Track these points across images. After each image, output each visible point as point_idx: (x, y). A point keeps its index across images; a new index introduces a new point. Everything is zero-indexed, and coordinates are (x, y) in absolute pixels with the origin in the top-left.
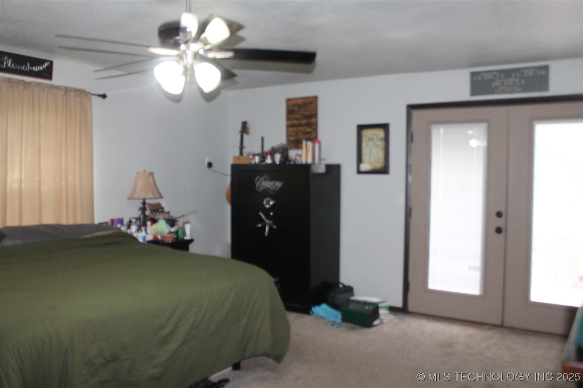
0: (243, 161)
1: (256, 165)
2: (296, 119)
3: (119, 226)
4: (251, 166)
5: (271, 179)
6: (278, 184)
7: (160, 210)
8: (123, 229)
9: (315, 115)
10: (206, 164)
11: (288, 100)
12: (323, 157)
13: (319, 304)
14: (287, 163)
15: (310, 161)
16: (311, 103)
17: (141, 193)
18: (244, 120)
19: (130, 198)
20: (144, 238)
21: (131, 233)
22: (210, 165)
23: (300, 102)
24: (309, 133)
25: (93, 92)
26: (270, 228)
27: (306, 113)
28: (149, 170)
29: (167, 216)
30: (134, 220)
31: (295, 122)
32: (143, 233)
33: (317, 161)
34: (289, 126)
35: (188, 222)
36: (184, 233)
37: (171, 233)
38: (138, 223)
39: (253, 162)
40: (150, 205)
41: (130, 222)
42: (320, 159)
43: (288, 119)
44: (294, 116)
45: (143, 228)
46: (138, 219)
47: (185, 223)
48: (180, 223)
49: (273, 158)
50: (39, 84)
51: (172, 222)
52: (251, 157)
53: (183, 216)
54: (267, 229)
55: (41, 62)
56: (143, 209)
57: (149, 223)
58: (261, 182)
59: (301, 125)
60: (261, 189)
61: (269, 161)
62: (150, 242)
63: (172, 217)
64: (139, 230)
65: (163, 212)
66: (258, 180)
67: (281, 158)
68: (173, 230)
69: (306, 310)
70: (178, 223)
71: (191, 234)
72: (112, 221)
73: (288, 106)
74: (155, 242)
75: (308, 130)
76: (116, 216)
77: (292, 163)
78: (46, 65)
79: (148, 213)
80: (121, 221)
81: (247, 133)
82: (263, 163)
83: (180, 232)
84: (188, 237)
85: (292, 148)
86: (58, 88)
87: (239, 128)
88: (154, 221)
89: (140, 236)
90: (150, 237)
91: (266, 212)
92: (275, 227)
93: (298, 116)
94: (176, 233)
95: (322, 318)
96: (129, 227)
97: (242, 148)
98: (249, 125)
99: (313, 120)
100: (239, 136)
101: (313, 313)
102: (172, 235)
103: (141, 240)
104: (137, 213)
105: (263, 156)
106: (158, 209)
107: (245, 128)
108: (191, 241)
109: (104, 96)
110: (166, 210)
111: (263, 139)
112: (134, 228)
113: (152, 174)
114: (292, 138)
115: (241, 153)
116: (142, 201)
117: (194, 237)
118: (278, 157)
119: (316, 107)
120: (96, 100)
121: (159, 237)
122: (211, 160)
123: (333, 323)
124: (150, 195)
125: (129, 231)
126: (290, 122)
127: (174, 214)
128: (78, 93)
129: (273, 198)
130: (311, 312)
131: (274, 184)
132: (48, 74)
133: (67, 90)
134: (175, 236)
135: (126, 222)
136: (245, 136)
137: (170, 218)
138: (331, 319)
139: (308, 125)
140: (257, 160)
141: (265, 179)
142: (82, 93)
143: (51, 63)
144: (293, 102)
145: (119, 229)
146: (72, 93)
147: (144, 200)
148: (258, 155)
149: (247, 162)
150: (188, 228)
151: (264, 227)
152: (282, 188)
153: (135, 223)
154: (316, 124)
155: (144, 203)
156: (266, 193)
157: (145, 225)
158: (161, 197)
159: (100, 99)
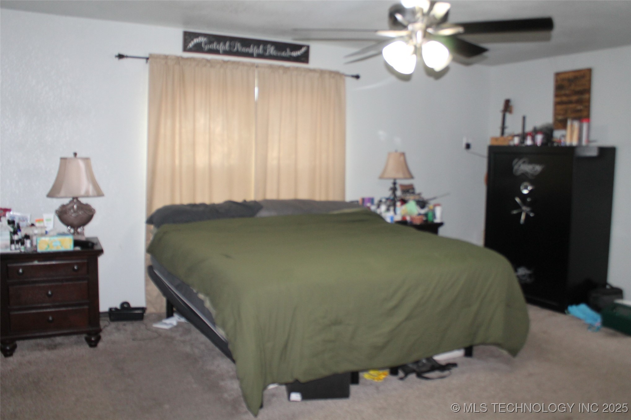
0: (502, 143)
1: (515, 146)
2: (565, 95)
3: (369, 205)
4: (509, 147)
5: (531, 162)
6: (538, 168)
7: (411, 191)
8: (373, 208)
9: (587, 91)
10: (464, 145)
11: (557, 74)
12: (592, 138)
13: (577, 302)
14: (549, 145)
15: (575, 143)
16: (583, 77)
17: (392, 173)
18: (507, 97)
19: (381, 178)
20: (392, 218)
21: (381, 213)
22: (468, 146)
23: (571, 76)
24: (580, 111)
25: (347, 73)
26: (527, 216)
27: (578, 89)
28: (401, 150)
29: (417, 198)
30: (384, 200)
31: (565, 99)
32: (391, 213)
33: (584, 143)
34: (557, 104)
35: (438, 205)
36: (434, 216)
37: (420, 214)
38: (388, 203)
39: (512, 143)
40: (402, 186)
41: (380, 201)
42: (588, 141)
43: (556, 95)
44: (563, 92)
45: (392, 208)
46: (387, 199)
47: (435, 206)
48: (431, 206)
49: (533, 139)
50: (297, 69)
51: (422, 204)
52: (510, 138)
53: (434, 198)
54: (523, 217)
55: (298, 47)
56: (394, 189)
57: (398, 204)
58: (520, 166)
59: (570, 102)
60: (519, 173)
61: (529, 142)
62: (399, 222)
63: (423, 199)
64: (388, 210)
65: (413, 193)
66: (517, 163)
67: (543, 139)
68: (423, 211)
69: (561, 309)
70: (428, 205)
71: (442, 217)
72: (363, 200)
73: (556, 81)
74: (403, 222)
75: (579, 107)
76: (367, 195)
77: (555, 145)
78: (303, 50)
79: (399, 193)
80: (371, 200)
81: (510, 112)
82: (523, 145)
83: (430, 215)
84: (438, 220)
85: (558, 128)
86: (313, 71)
87: (501, 106)
88: (404, 202)
89: (389, 217)
90: (398, 218)
91: (523, 197)
92: (532, 215)
93: (567, 92)
94: (426, 215)
95: (579, 319)
96: (379, 206)
97: (503, 128)
98: (512, 103)
99: (586, 96)
100: (500, 115)
101: (569, 313)
102: (420, 217)
103: (388, 220)
104: (388, 194)
105: (523, 136)
106: (409, 190)
107: (507, 107)
108: (441, 224)
109: (357, 77)
110: (417, 191)
111: (524, 118)
112: (383, 208)
113: (403, 154)
114: (560, 117)
115: (503, 133)
116: (392, 181)
117: (444, 221)
118: (539, 138)
119: (590, 81)
120: (350, 81)
121: (408, 219)
122: (470, 141)
123: (590, 326)
124: (400, 175)
125: (378, 211)
126: (559, 99)
127: (425, 196)
128: (333, 75)
129: (532, 182)
130: (566, 312)
131: (534, 168)
132: (304, 58)
133: (322, 72)
134: (424, 218)
135: (376, 201)
136: (508, 116)
137: (421, 200)
138: (589, 321)
139: (579, 102)
140: (516, 141)
141: (524, 162)
142: (336, 75)
143: (308, 47)
144: (562, 76)
145: (369, 208)
146: (327, 76)
147: (395, 179)
148: (518, 135)
149: (505, 144)
150: (438, 211)
151: (519, 215)
152: (542, 173)
153: (385, 203)
154: (589, 101)
155: (395, 184)
156: (524, 178)
157: (394, 205)
158: (412, 177)
159: (354, 80)
